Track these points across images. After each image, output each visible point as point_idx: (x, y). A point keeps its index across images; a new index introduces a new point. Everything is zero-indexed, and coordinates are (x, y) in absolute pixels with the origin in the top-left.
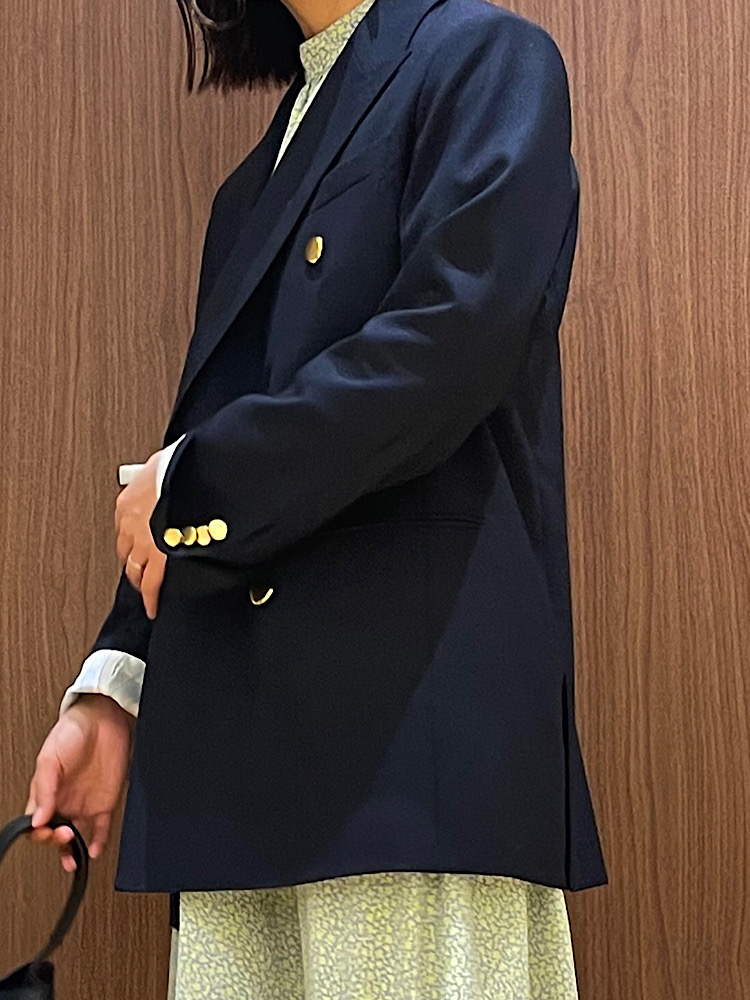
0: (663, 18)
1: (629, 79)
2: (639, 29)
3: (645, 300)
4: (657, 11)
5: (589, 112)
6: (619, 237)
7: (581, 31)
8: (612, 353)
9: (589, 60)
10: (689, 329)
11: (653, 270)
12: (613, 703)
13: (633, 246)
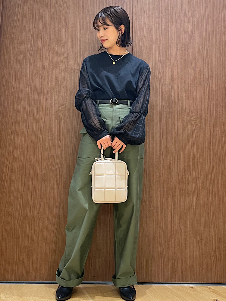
0: (181, 47)
1: (176, 55)
2: (178, 48)
3: (178, 86)
4: (180, 46)
5: (170, 59)
6: (174, 76)
7: (170, 48)
8: (173, 93)
9: (171, 52)
10: (184, 89)
11: (179, 81)
12: (172, 142)
13: (176, 78)
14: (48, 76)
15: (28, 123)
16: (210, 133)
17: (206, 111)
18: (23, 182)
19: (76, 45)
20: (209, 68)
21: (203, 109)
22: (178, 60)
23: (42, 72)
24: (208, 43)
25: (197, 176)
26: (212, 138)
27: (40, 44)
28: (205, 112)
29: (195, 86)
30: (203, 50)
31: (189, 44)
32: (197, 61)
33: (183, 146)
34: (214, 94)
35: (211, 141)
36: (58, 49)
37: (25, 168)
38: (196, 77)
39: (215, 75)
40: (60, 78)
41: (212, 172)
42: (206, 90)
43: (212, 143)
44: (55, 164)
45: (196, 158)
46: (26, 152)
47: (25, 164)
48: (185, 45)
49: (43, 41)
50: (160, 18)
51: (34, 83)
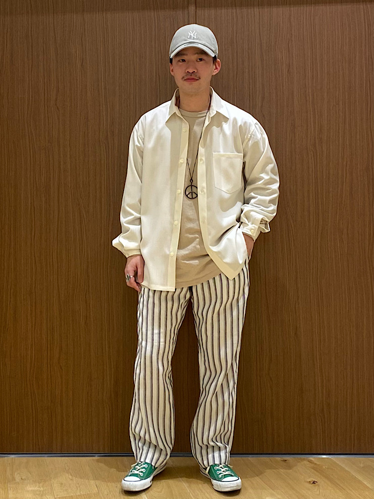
14: (59, 150)
16: (316, 233)
17: (311, 197)
18: (34, 314)
19: (99, 97)
20: (317, 127)
21: (306, 194)
22: (266, 116)
23: (50, 144)
24: (314, 85)
25: (296, 301)
26: (319, 240)
27: (43, 99)
28: (309, 199)
29: (294, 156)
30: (306, 97)
31: (283, 86)
32: (296, 115)
33: (273, 255)
34: (324, 170)
35: (319, 245)
36: (71, 105)
37: (34, 294)
38: (295, 143)
39: (325, 139)
40: (77, 153)
41: (319, 294)
42: (310, 164)
44: (78, 286)
45: (295, 273)
46: (34, 271)
47: (33, 288)
48: (276, 89)
49: (47, 93)
50: (235, 44)
51: (38, 162)
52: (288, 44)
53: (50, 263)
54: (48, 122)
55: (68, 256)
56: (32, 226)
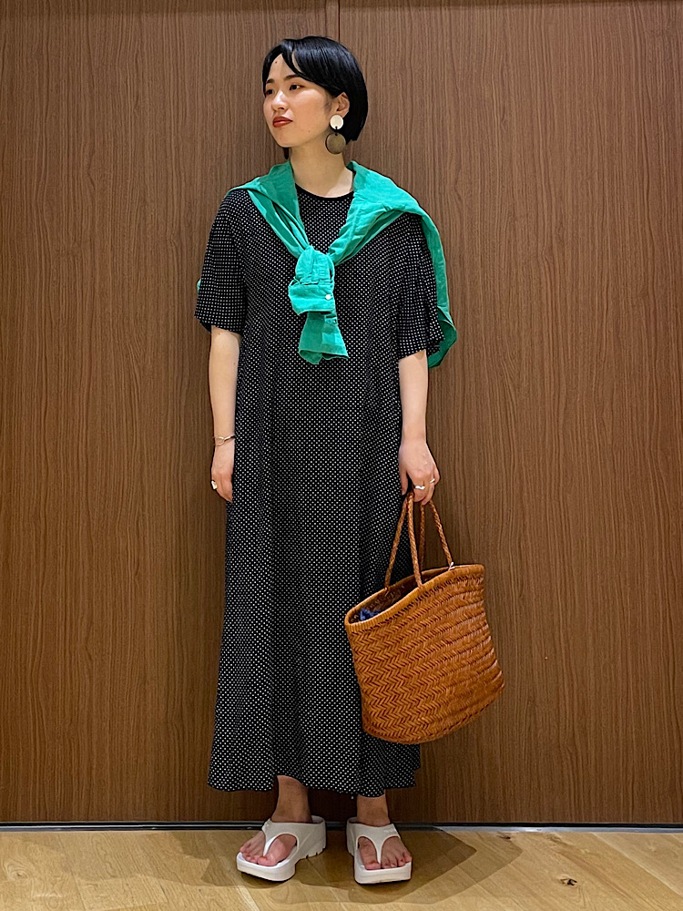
14: (93, 256)
15: (44, 394)
16: (556, 410)
17: (546, 344)
18: (42, 557)
19: (166, 162)
20: (554, 218)
21: (536, 340)
22: (463, 199)
23: (76, 245)
24: (548, 144)
25: (520, 534)
26: (561, 422)
27: (65, 164)
28: (542, 347)
29: (514, 271)
30: (534, 166)
31: (493, 146)
32: (516, 196)
33: (479, 449)
34: (568, 295)
35: (561, 431)
36: (115, 176)
37: (43, 519)
38: (515, 246)
39: (570, 239)
40: (126, 262)
41: (563, 522)
42: (544, 284)
43: (561, 439)
44: (124, 505)
45: (518, 481)
46: (44, 475)
47: (42, 508)
48: (482, 149)
49: (74, 154)
50: (409, 71)
51: (55, 279)
52: (502, 73)
53: (72, 461)
54: (74, 206)
55: (107, 450)
56: (41, 394)
